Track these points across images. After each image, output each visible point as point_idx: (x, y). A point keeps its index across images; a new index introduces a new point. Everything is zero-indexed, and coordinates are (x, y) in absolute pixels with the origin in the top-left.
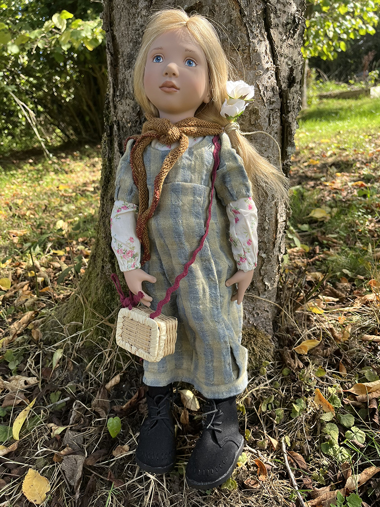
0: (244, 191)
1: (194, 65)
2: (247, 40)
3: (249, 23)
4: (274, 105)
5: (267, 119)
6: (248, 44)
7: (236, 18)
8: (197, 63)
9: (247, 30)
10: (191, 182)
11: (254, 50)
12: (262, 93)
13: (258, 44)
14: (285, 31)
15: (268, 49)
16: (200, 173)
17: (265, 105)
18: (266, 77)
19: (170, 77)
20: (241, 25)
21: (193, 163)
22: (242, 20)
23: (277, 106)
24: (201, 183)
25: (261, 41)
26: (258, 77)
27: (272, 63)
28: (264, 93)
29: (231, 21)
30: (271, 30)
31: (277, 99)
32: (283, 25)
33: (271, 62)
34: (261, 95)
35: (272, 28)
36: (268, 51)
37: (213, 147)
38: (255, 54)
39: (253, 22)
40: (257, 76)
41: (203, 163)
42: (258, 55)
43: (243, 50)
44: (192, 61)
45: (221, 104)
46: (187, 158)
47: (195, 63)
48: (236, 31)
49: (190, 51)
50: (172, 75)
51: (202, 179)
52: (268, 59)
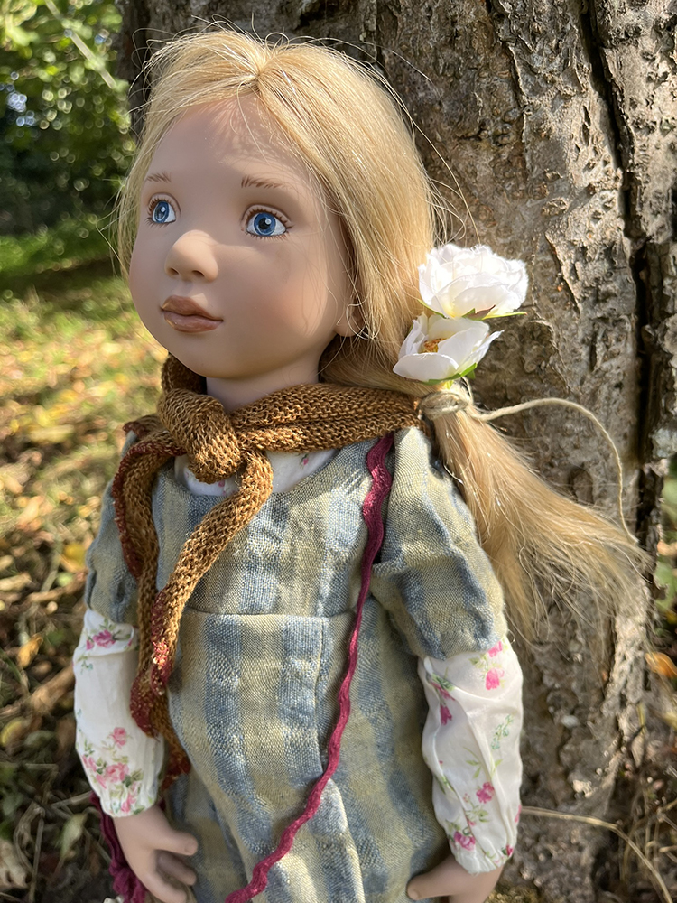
0: (468, 636)
1: (278, 228)
2: (510, 98)
3: (518, 41)
4: (611, 304)
5: (584, 352)
6: (513, 115)
7: (472, 25)
8: (289, 223)
9: (511, 64)
10: (276, 608)
11: (537, 132)
12: (566, 271)
13: (553, 109)
14: (663, 47)
15: (596, 118)
16: (311, 577)
17: (576, 309)
18: (583, 215)
19: (187, 280)
20: (492, 50)
21: (285, 547)
22: (492, 34)
23: (623, 306)
24: (316, 608)
25: (566, 98)
26: (550, 219)
27: (611, 166)
28: (574, 271)
29: (452, 40)
30: (608, 52)
31: (624, 284)
32: (656, 29)
33: (606, 163)
34: (562, 279)
35: (612, 47)
36: (595, 128)
37: (366, 483)
38: (542, 144)
39: (534, 35)
40: (548, 217)
41: (320, 546)
42: (554, 147)
43: (496, 136)
44: (273, 216)
45: (394, 341)
46: (264, 531)
47: (284, 223)
48: (470, 73)
49: (259, 184)
50: (194, 277)
51: (318, 596)
52: (592, 155)
